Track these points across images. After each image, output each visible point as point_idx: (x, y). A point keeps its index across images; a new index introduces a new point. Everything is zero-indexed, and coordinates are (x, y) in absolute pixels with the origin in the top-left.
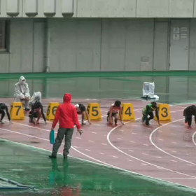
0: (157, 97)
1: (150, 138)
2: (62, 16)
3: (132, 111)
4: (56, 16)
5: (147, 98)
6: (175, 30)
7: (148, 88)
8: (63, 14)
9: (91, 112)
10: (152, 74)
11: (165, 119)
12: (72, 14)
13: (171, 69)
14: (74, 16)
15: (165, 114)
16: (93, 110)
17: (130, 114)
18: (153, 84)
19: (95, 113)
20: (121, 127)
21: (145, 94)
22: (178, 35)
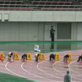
0: (40, 51)
1: (37, 66)
2: (4, 21)
3: (31, 56)
4: (2, 21)
5: (36, 51)
6: (46, 26)
7: (36, 48)
8: (5, 20)
9: (15, 56)
10: (38, 42)
11: (43, 59)
12: (8, 20)
13: (45, 40)
14: (9, 21)
15: (43, 57)
16: (16, 56)
17: (30, 57)
18: (38, 46)
19: (17, 57)
20: (26, 62)
21: (35, 50)
22: (47, 28)
